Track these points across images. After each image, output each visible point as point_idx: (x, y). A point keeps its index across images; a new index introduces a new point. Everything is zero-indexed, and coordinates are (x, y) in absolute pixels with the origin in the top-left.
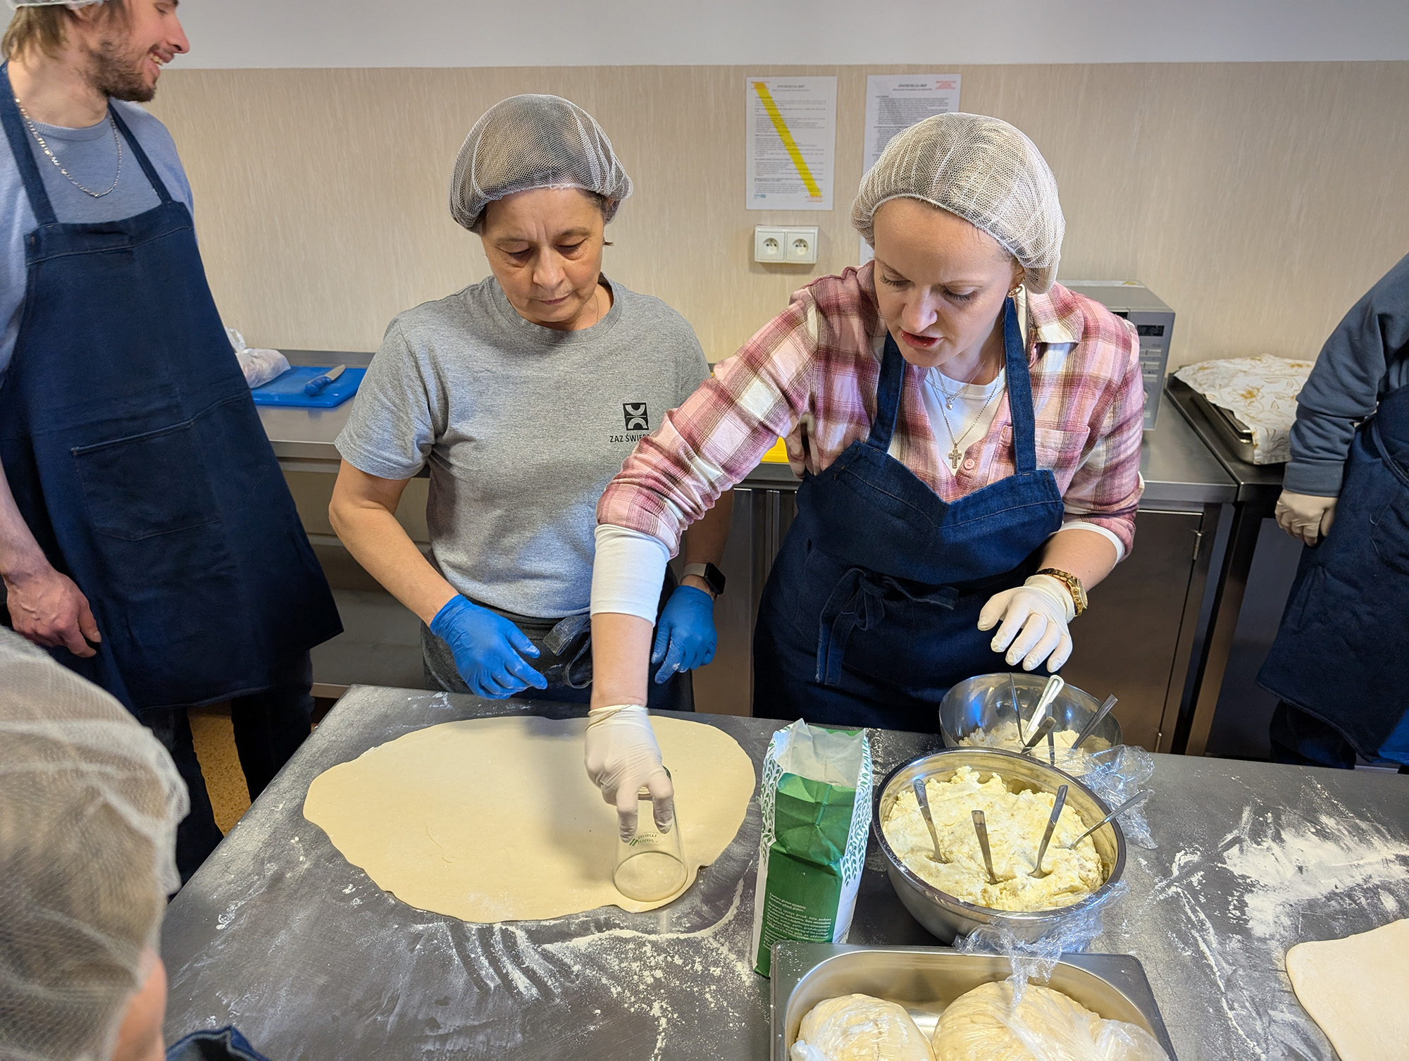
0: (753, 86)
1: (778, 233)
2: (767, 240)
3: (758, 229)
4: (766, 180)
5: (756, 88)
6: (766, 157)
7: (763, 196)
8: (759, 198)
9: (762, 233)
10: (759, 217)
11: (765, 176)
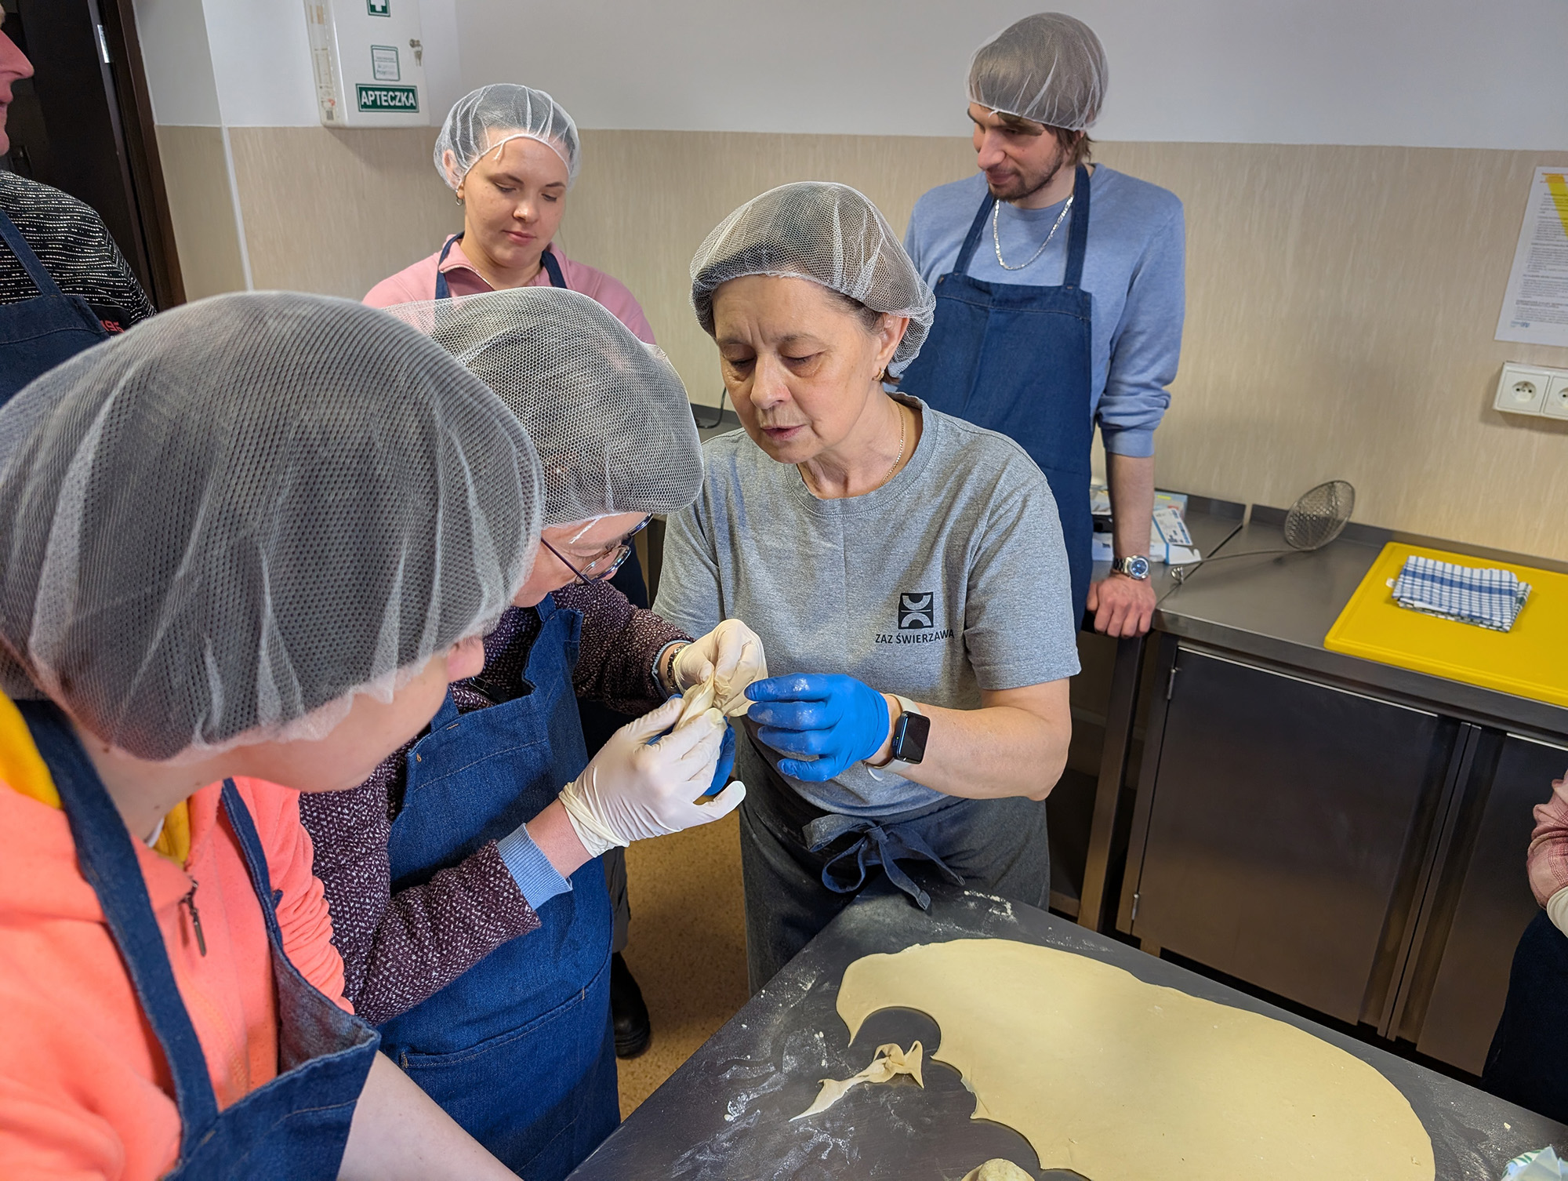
0: (1544, 178)
1: (1539, 377)
2: (1518, 384)
3: (1507, 368)
4: (1535, 304)
5: (1547, 181)
6: (1541, 273)
7: (1527, 325)
8: (1518, 326)
9: (1512, 374)
10: (1513, 352)
11: (1534, 299)
